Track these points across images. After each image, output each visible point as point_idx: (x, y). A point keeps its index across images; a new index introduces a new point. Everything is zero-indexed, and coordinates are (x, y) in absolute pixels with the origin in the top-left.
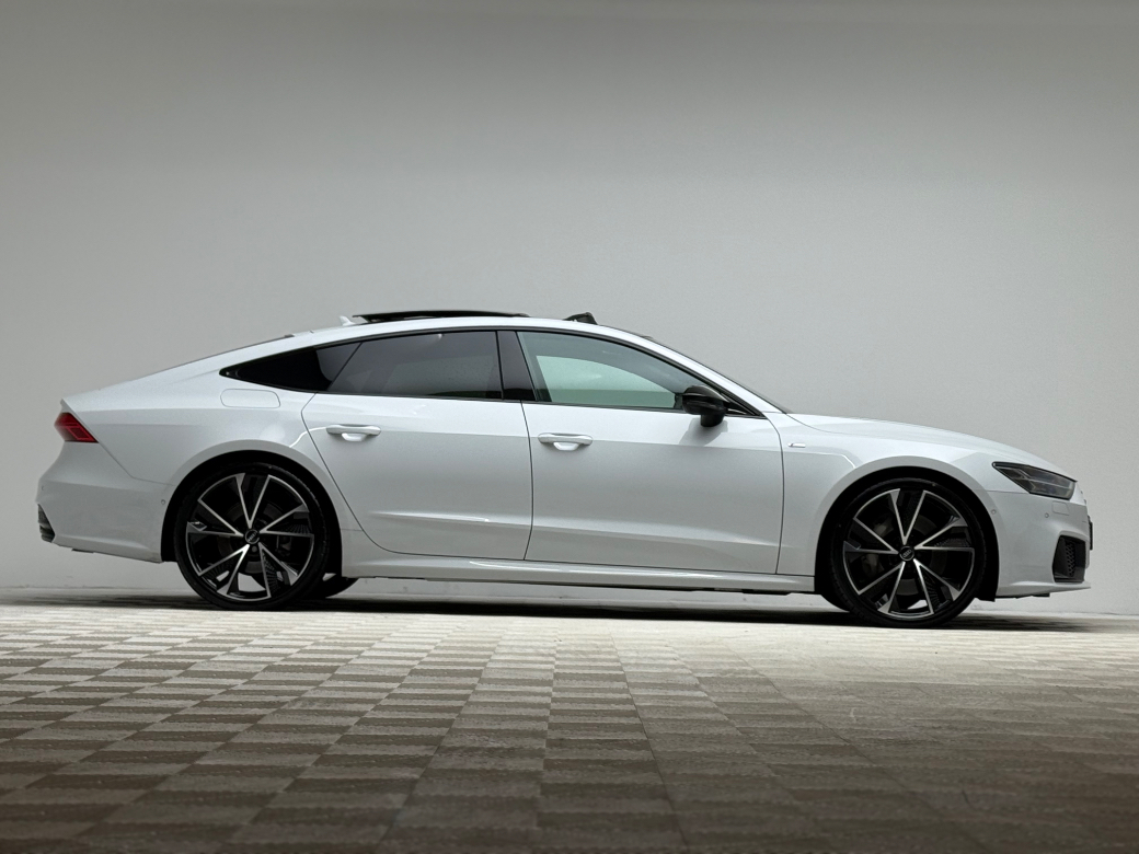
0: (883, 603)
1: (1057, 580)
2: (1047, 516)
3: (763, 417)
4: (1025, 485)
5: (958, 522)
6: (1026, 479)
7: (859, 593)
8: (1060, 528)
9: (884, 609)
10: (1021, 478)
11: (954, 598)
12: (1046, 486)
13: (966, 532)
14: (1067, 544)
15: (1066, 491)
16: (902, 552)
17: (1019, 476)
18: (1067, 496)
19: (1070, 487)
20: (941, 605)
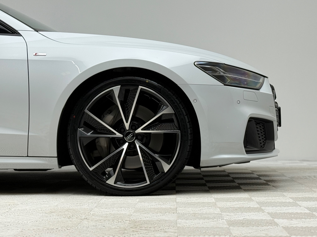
0: (110, 176)
1: (248, 152)
2: (239, 102)
3: (18, 34)
4: (220, 78)
5: (167, 110)
6: (222, 74)
7: (91, 169)
8: (250, 111)
9: (111, 182)
10: (216, 74)
11: (166, 171)
12: (240, 80)
13: (174, 117)
14: (257, 124)
15: (257, 83)
16: (127, 136)
17: (217, 72)
18: (258, 86)
19: (261, 81)
20: (156, 176)
